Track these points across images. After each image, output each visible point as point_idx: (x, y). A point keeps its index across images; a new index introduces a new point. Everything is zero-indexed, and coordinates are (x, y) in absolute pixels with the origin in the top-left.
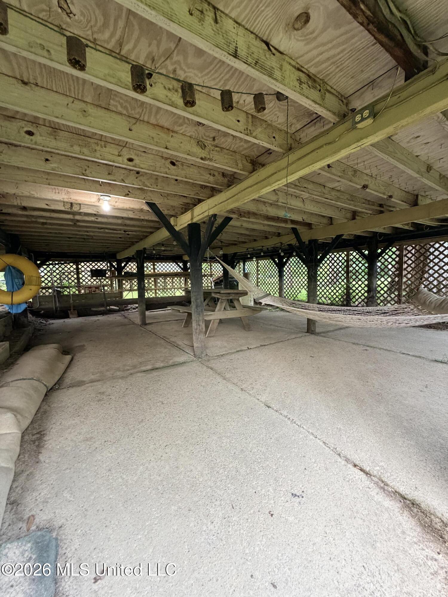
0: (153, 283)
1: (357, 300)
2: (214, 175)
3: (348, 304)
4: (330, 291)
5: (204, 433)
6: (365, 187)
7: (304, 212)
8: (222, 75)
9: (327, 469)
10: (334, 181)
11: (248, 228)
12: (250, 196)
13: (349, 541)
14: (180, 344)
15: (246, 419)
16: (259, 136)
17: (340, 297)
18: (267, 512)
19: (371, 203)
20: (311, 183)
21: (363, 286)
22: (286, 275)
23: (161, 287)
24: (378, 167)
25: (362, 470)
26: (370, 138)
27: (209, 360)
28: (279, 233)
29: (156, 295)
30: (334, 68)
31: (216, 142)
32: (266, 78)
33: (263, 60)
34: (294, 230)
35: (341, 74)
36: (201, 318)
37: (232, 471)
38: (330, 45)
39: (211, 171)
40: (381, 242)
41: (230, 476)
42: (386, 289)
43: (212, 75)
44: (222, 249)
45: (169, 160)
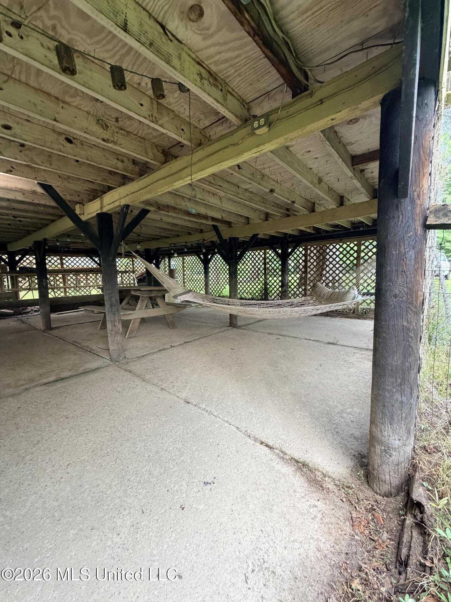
0: (61, 280)
1: (273, 294)
2: (123, 161)
3: (266, 299)
4: (251, 286)
5: (116, 441)
6: (272, 191)
7: (223, 210)
8: (117, 49)
9: (237, 452)
10: (245, 182)
11: (169, 223)
12: (163, 189)
13: (251, 512)
14: (94, 348)
15: (163, 419)
16: (166, 125)
17: (259, 292)
18: (178, 507)
19: (279, 207)
20: (226, 182)
21: (278, 281)
22: (212, 272)
23: (72, 285)
24: (282, 174)
25: (267, 446)
26: (267, 145)
27: (127, 363)
28: (202, 230)
29: (65, 294)
30: (233, 71)
31: (120, 124)
32: (163, 63)
33: (158, 44)
34: (215, 228)
35: (240, 78)
36: (116, 318)
37: (145, 474)
38: (227, 47)
39: (119, 157)
40: (291, 242)
41: (142, 481)
42: (295, 284)
43: (104, 45)
44: (139, 243)
45: (64, 136)
